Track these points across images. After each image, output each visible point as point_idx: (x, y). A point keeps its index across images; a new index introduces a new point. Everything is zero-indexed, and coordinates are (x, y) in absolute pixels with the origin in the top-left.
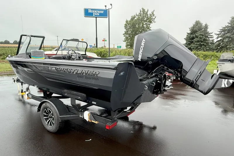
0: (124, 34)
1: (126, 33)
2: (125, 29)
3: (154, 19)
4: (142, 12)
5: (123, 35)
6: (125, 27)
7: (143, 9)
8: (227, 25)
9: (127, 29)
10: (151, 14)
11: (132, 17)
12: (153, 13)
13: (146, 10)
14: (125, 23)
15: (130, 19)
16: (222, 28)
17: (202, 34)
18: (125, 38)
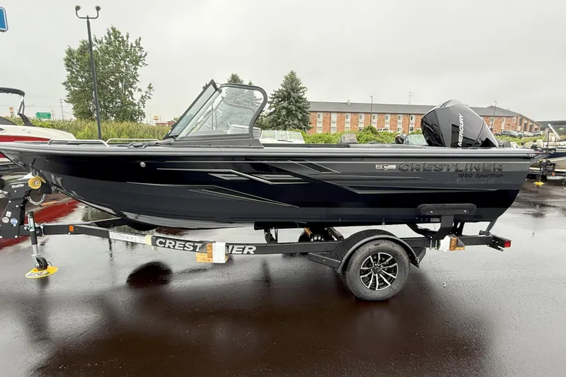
0: (64, 84)
1: (71, 81)
2: (68, 70)
3: (144, 57)
4: (112, 37)
5: (64, 87)
6: (68, 66)
7: (114, 29)
8: (281, 88)
9: (72, 72)
10: (134, 45)
11: (83, 43)
12: (139, 44)
13: (123, 34)
14: (65, 55)
15: (78, 47)
16: (274, 93)
17: (247, 99)
18: (67, 92)
